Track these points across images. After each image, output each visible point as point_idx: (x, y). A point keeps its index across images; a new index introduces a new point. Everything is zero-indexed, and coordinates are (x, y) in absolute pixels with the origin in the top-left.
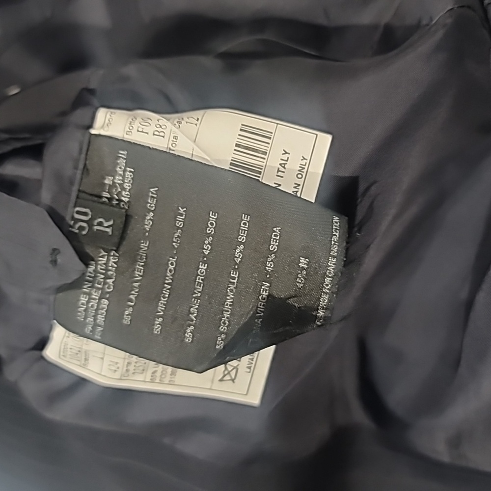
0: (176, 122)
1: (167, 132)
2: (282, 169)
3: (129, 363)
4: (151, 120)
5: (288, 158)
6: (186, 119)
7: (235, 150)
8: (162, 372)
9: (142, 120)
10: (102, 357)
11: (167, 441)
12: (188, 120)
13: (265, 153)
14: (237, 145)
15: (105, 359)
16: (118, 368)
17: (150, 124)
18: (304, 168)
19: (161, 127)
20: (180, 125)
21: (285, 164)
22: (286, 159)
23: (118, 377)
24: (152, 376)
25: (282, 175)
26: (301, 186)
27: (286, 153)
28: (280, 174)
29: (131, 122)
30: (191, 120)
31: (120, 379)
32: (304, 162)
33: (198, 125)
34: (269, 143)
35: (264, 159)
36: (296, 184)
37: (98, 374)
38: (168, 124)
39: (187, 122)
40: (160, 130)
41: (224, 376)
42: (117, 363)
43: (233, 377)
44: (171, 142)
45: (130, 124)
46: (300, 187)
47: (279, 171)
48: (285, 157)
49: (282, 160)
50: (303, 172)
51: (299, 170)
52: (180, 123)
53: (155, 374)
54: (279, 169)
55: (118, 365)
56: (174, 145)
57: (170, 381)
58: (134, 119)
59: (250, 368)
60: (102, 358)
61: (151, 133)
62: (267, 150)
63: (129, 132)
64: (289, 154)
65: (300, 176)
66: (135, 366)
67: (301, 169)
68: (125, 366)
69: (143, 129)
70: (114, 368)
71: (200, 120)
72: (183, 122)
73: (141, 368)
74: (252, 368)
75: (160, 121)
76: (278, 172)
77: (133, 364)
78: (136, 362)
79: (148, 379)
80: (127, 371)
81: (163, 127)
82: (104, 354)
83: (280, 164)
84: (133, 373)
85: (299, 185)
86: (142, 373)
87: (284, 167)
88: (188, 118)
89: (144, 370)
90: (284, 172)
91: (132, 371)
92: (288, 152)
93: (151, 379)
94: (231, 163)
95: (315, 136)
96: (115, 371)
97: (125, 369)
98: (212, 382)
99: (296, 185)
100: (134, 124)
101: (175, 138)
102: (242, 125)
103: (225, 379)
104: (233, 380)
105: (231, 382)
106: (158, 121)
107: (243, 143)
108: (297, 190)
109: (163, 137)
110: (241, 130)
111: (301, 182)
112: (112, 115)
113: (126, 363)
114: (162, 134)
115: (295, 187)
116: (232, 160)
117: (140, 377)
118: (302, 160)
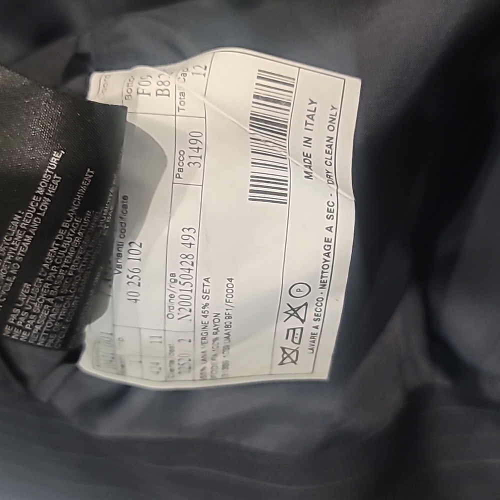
0: (179, 75)
1: (171, 88)
2: (309, 121)
3: (172, 362)
4: (151, 77)
5: (315, 108)
6: (191, 69)
7: (254, 102)
8: (212, 368)
9: (140, 80)
10: (139, 360)
11: (230, 439)
12: (194, 71)
13: (289, 104)
14: (255, 97)
15: (143, 361)
16: (160, 369)
17: (150, 82)
18: (334, 119)
19: (163, 83)
20: (185, 78)
21: (313, 115)
22: (314, 110)
23: (163, 379)
24: (201, 374)
25: (311, 129)
26: (335, 138)
27: (312, 102)
28: (308, 127)
29: (128, 84)
30: (198, 70)
31: (166, 381)
32: (333, 112)
33: (206, 75)
34: (292, 92)
35: (288, 110)
36: (328, 137)
37: (140, 378)
38: (172, 79)
39: (193, 74)
40: (163, 87)
41: (284, 359)
42: (158, 364)
43: (294, 359)
44: (178, 101)
45: (128, 86)
46: (334, 141)
47: (306, 123)
48: (312, 107)
49: (308, 110)
50: (334, 123)
51: (330, 122)
52: (185, 75)
53: (204, 371)
54: (306, 121)
55: (160, 366)
56: (182, 103)
57: (222, 375)
58: (131, 80)
59: (312, 349)
60: (141, 362)
61: (153, 94)
62: (290, 100)
63: (128, 96)
64: (316, 103)
65: (331, 128)
66: (179, 364)
67: (331, 120)
68: (168, 365)
69: (143, 90)
70: (156, 370)
71: (208, 69)
72: (188, 73)
73: (187, 366)
74: (315, 350)
75: (161, 77)
76: (306, 125)
77: (176, 363)
78: (179, 360)
79: (198, 378)
80: (172, 370)
81: (167, 83)
82: (141, 356)
83: (308, 116)
84: (179, 373)
85: (332, 138)
86: (189, 372)
87: (312, 119)
88: (194, 68)
89: (190, 368)
90: (313, 125)
91: (176, 371)
92: (314, 101)
93: (201, 377)
94: (251, 117)
95: (343, 81)
96: (158, 373)
97: (169, 369)
98: (271, 367)
99: (329, 139)
100: (132, 86)
101: (182, 94)
102: (260, 71)
103: (284, 362)
104: (294, 362)
105: (293, 364)
106: (159, 77)
107: (263, 94)
108: (331, 144)
109: (169, 95)
110: (258, 77)
111: (334, 134)
112: (106, 79)
113: (168, 362)
114: (166, 92)
115: (328, 141)
116: (251, 114)
117: (189, 376)
118: (332, 109)
